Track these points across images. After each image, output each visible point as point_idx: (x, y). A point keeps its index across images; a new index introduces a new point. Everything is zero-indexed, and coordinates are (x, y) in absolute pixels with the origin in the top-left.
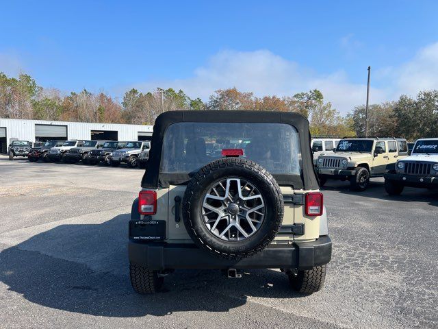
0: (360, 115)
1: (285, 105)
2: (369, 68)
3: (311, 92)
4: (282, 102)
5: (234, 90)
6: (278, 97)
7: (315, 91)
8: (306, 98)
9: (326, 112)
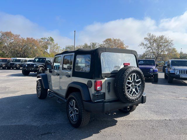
0: (68, 49)
1: (37, 42)
2: (75, 31)
3: (49, 38)
4: (37, 41)
5: (10, 33)
6: (34, 38)
7: (51, 37)
8: (47, 40)
9: (56, 47)
